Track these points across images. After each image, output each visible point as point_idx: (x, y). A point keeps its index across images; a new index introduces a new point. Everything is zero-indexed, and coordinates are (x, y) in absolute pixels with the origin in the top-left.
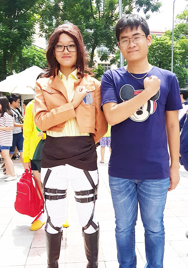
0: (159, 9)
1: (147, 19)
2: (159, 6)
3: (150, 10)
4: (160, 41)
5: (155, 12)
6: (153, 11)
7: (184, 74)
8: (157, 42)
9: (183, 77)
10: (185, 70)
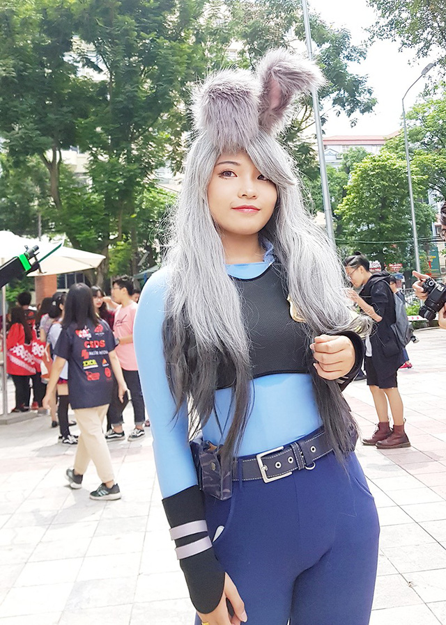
0: (373, 107)
1: (353, 125)
2: (374, 104)
3: (358, 110)
4: (380, 163)
5: (366, 113)
6: (363, 112)
7: (425, 215)
8: (374, 163)
9: (424, 220)
10: (424, 207)
